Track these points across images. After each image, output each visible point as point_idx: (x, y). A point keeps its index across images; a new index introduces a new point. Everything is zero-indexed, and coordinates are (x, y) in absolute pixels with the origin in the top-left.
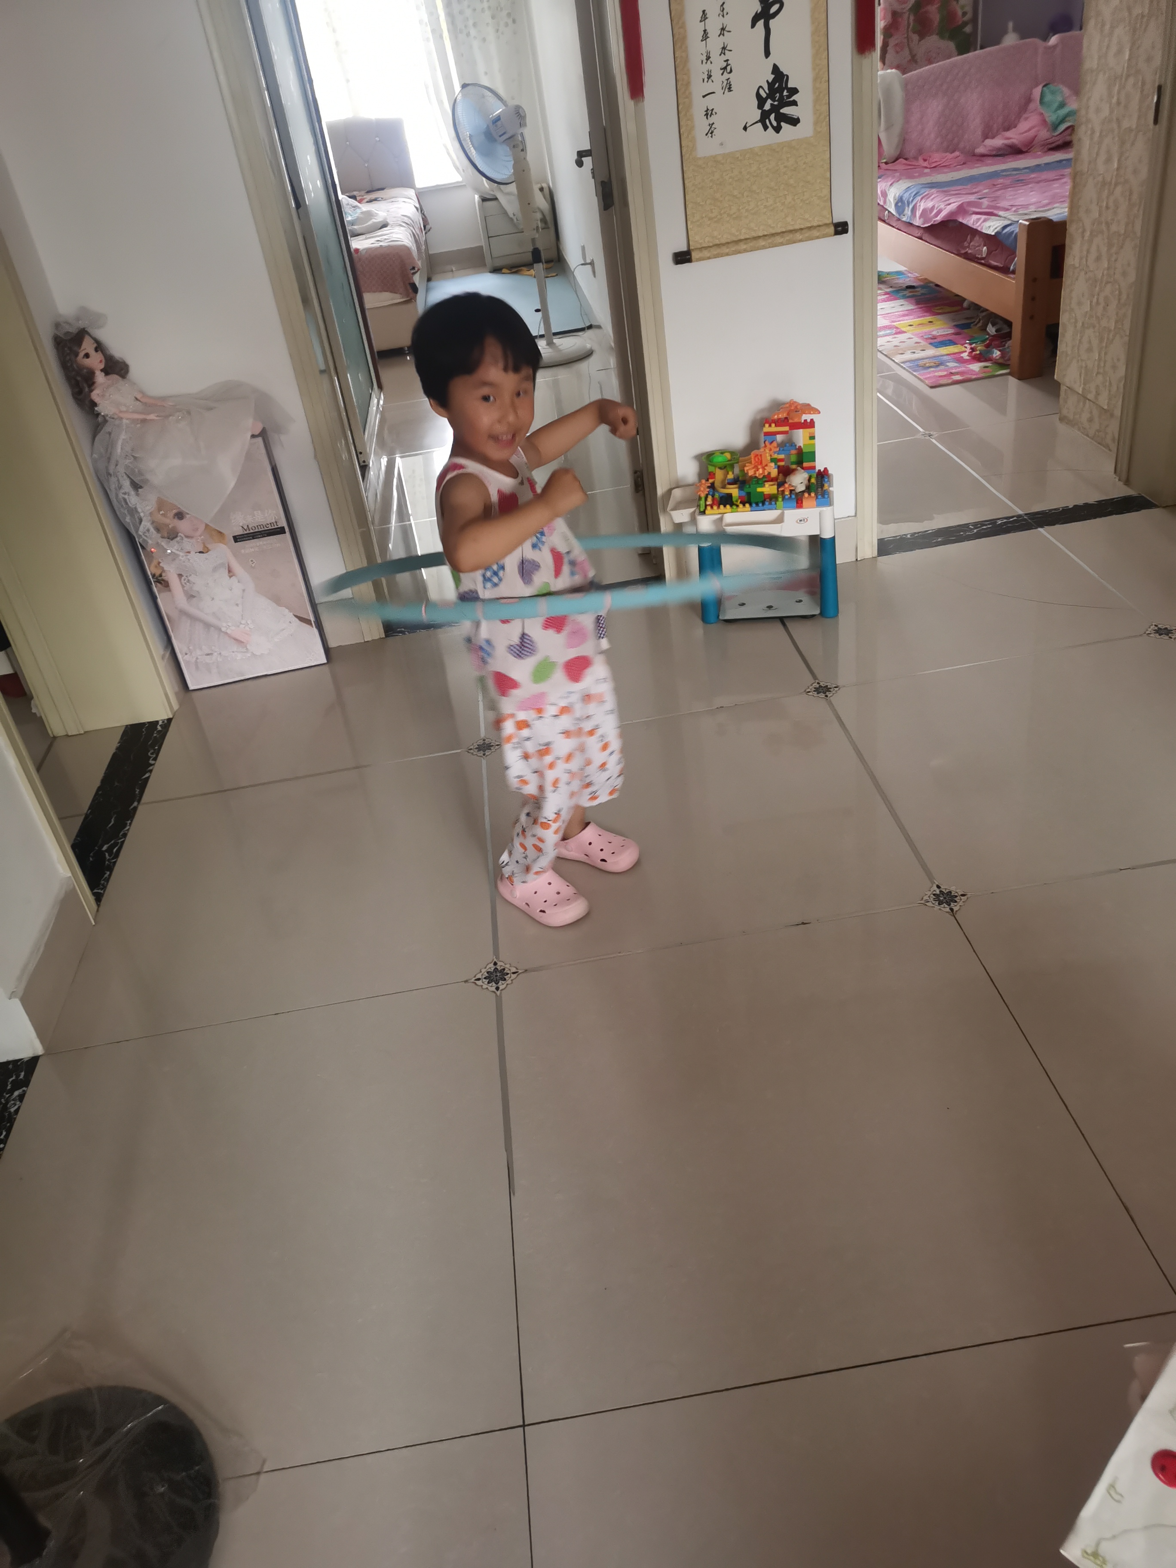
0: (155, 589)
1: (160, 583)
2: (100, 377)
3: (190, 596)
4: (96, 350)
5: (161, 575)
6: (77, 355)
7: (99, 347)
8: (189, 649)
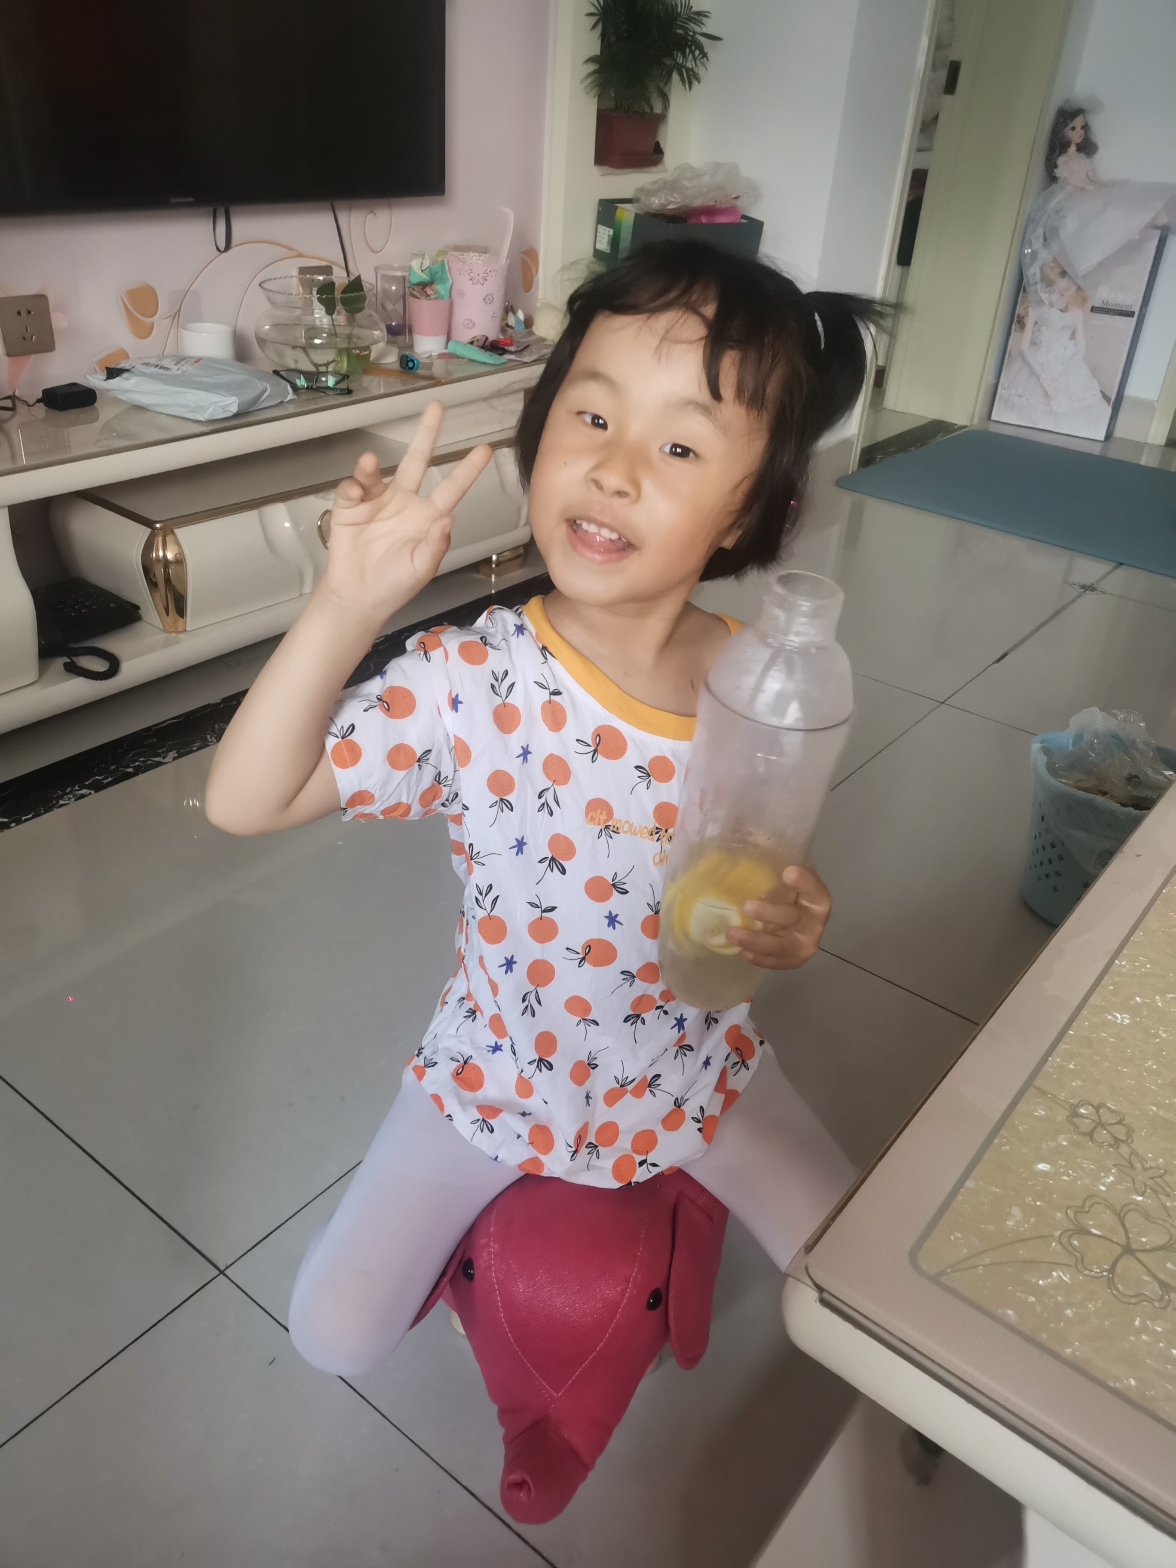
0: (1013, 327)
1: (1019, 323)
2: (1073, 149)
3: (1034, 343)
4: (1082, 128)
5: (1023, 318)
6: (1066, 125)
7: (1085, 127)
8: (1009, 386)
